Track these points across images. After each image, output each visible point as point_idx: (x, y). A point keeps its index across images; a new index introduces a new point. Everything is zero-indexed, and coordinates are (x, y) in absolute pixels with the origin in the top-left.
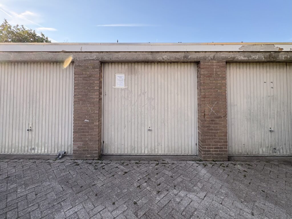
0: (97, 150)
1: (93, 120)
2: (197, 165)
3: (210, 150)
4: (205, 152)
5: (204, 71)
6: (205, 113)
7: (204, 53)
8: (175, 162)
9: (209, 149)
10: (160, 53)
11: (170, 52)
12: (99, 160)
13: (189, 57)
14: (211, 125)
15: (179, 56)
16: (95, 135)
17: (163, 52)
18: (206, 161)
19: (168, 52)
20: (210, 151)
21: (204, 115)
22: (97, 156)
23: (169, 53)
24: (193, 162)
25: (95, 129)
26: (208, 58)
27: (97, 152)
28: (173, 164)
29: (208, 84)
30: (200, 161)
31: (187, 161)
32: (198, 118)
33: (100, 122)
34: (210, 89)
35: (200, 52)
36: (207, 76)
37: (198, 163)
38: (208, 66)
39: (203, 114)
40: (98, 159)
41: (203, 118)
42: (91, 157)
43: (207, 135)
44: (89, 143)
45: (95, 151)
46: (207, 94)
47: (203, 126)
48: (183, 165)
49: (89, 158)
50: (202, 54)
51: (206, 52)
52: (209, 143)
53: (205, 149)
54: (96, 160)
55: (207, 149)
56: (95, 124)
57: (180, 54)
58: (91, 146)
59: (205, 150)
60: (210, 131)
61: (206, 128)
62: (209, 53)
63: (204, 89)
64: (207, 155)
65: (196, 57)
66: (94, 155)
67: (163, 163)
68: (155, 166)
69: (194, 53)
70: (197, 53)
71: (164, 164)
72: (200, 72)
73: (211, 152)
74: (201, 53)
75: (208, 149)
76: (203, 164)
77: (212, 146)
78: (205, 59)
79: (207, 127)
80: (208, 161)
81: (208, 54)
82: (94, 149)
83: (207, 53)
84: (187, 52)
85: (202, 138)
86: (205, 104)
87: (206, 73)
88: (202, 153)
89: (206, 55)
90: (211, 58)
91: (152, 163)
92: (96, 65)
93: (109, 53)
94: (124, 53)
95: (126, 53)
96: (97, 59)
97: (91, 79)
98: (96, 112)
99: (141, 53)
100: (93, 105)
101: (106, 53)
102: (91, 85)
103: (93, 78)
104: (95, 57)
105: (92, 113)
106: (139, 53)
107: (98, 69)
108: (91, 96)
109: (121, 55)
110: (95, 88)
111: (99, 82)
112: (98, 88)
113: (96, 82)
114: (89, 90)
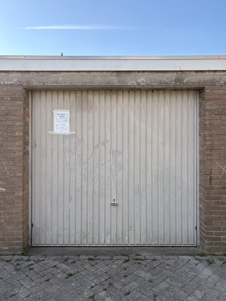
0: (21, 238)
1: (12, 187)
2: (196, 262)
3: (220, 237)
4: (210, 241)
5: (212, 104)
6: (212, 175)
7: (211, 73)
8: (159, 257)
9: (218, 236)
10: (133, 74)
11: (150, 71)
12: (24, 255)
13: (185, 81)
14: (222, 196)
16: (16, 213)
17: (139, 72)
18: (213, 255)
19: (147, 71)
20: (220, 239)
21: (210, 180)
22: (21, 248)
23: (148, 73)
24: (189, 258)
25: (16, 203)
26: (219, 81)
27: (20, 242)
28: (154, 260)
29: (219, 127)
30: (203, 255)
31: (179, 256)
32: (200, 184)
33: (25, 192)
34: (221, 135)
35: (205, 71)
36: (217, 112)
37: (197, 259)
38: (219, 96)
39: (209, 178)
40: (22, 253)
41: (209, 184)
42: (10, 250)
43: (214, 212)
44: (6, 227)
45: (17, 240)
46: (215, 143)
47: (209, 197)
48: (171, 262)
49: (6, 252)
50: (208, 75)
51: (215, 71)
52: (219, 226)
53: (210, 236)
54: (18, 255)
55: (214, 236)
56: (16, 194)
57: (168, 75)
58: (9, 232)
59: (212, 238)
60: (221, 206)
61: (214, 201)
62: (221, 73)
63: (211, 135)
64: (215, 245)
65: (198, 80)
66: (15, 246)
67: (137, 259)
68: (122, 264)
69: (195, 73)
70: (200, 74)
71: (138, 261)
72: (204, 107)
73: (222, 241)
74: (207, 73)
75: (216, 236)
76: (208, 261)
77: (223, 232)
78: (213, 83)
79: (215, 199)
80: (216, 255)
81: (220, 75)
82: (15, 237)
83: (218, 73)
84: (182, 71)
85: (205, 217)
86: (212, 160)
87: (215, 107)
88: (206, 242)
89: (215, 77)
90: (224, 82)
91: (118, 260)
92: (17, 94)
93: (41, 73)
94: (68, 74)
95: (72, 73)
96: (19, 83)
97: (9, 119)
98: (18, 174)
99: (99, 73)
100: (13, 163)
101: (35, 73)
102: (9, 129)
103: (13, 118)
104: (16, 80)
105: (11, 177)
106: (95, 73)
107: (21, 100)
108: (9, 148)
109: (62, 77)
110: (17, 134)
111: (22, 124)
112: (22, 134)
113: (17, 124)
114: (6, 137)
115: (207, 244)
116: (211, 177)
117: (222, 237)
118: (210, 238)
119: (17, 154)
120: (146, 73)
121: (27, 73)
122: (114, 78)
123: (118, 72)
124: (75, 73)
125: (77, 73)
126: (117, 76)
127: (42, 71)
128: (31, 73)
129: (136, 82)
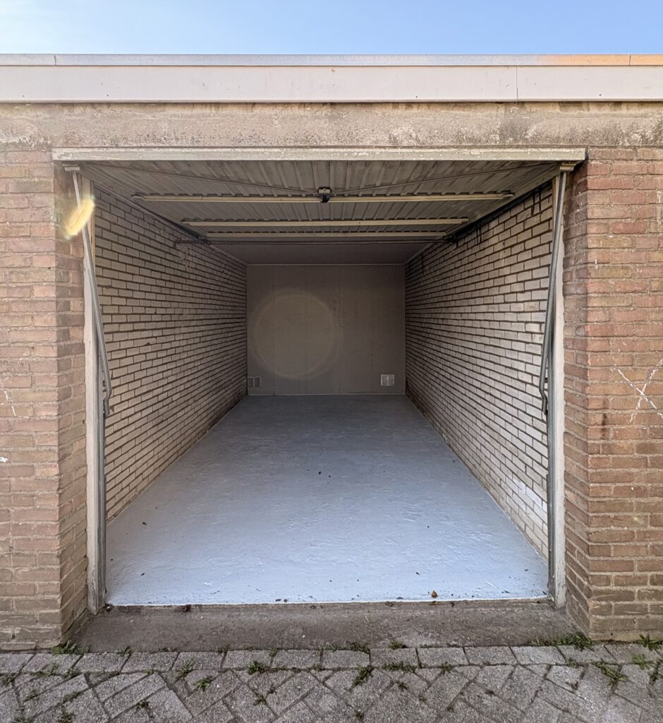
0: (54, 600)
1: (28, 452)
3: (630, 588)
4: (604, 603)
5: (608, 201)
6: (606, 412)
7: (606, 110)
8: (457, 656)
9: (625, 588)
10: (378, 112)
11: (430, 104)
12: (65, 652)
13: (530, 134)
14: (637, 470)
15: (480, 128)
16: (41, 529)
17: (395, 104)
18: (610, 642)
19: (419, 103)
20: (630, 596)
21: (604, 424)
22: (56, 631)
23: (423, 110)
24: (544, 655)
25: (39, 498)
26: (627, 135)
27: (53, 611)
28: (446, 668)
29: (627, 268)
30: (581, 642)
31: (515, 649)
33: (70, 462)
34: (634, 292)
35: (588, 102)
36: (621, 227)
37: (571, 663)
38: (626, 178)
39: (599, 419)
40: (60, 646)
41: (600, 435)
42: (24, 636)
43: (616, 518)
44: (13, 570)
45: (45, 607)
46: (619, 317)
47: (600, 474)
48: (497, 677)
49: (13, 642)
50: (597, 116)
51: (618, 103)
52: (626, 559)
53: (603, 588)
54: (50, 651)
55: (614, 588)
56: (38, 473)
57: (481, 114)
58: (20, 583)
59: (608, 592)
60: (634, 500)
61: (613, 486)
62: (635, 111)
63: (604, 294)
64: (616, 614)
65: (567, 129)
66: (39, 626)
67: (394, 667)
68: (350, 690)
69: (557, 109)
70: (574, 111)
71: (397, 675)
72: (586, 212)
73: (636, 602)
74: (594, 110)
75: (618, 588)
76: (601, 666)
77: (639, 574)
78: (611, 141)
79: (616, 479)
80: (620, 642)
81: (631, 115)
82: (40, 597)
83: (624, 110)
84: (521, 103)
85: (588, 533)
86: (606, 368)
87: (615, 212)
88: (592, 603)
89: (617, 120)
90: (643, 137)
91: (339, 669)
92: (37, 173)
93: (106, 111)
94: (187, 111)
95: (198, 111)
96: (42, 140)
97: (12, 247)
98: (43, 414)
99: (278, 110)
100: (27, 382)
101: (89, 110)
102: (14, 277)
103: (25, 244)
104: (31, 132)
105: (24, 422)
106: (268, 111)
107: (48, 193)
108: (15, 336)
109: (170, 122)
110: (38, 293)
111: (54, 265)
112: (53, 294)
113: (39, 262)
114: (7, 304)
115: (595, 612)
116: (605, 416)
117: (637, 589)
118: (601, 592)
119: (40, 352)
120: (415, 110)
121: (66, 111)
122: (324, 124)
123: (333, 104)
124: (207, 111)
125: (213, 110)
126: (331, 118)
127: (109, 104)
128: (78, 110)
129: (387, 138)
